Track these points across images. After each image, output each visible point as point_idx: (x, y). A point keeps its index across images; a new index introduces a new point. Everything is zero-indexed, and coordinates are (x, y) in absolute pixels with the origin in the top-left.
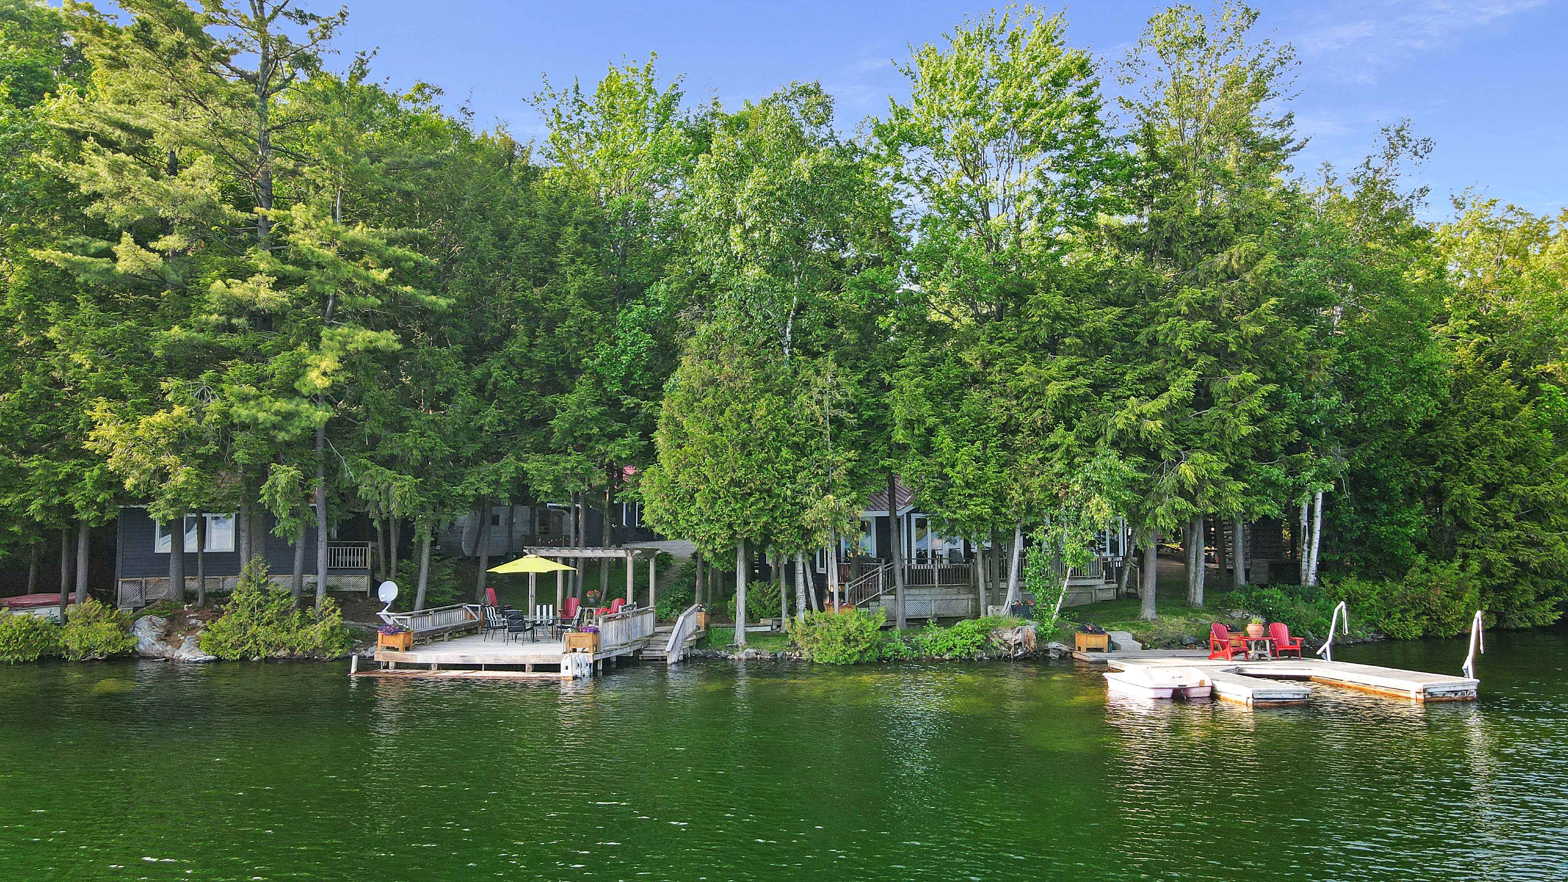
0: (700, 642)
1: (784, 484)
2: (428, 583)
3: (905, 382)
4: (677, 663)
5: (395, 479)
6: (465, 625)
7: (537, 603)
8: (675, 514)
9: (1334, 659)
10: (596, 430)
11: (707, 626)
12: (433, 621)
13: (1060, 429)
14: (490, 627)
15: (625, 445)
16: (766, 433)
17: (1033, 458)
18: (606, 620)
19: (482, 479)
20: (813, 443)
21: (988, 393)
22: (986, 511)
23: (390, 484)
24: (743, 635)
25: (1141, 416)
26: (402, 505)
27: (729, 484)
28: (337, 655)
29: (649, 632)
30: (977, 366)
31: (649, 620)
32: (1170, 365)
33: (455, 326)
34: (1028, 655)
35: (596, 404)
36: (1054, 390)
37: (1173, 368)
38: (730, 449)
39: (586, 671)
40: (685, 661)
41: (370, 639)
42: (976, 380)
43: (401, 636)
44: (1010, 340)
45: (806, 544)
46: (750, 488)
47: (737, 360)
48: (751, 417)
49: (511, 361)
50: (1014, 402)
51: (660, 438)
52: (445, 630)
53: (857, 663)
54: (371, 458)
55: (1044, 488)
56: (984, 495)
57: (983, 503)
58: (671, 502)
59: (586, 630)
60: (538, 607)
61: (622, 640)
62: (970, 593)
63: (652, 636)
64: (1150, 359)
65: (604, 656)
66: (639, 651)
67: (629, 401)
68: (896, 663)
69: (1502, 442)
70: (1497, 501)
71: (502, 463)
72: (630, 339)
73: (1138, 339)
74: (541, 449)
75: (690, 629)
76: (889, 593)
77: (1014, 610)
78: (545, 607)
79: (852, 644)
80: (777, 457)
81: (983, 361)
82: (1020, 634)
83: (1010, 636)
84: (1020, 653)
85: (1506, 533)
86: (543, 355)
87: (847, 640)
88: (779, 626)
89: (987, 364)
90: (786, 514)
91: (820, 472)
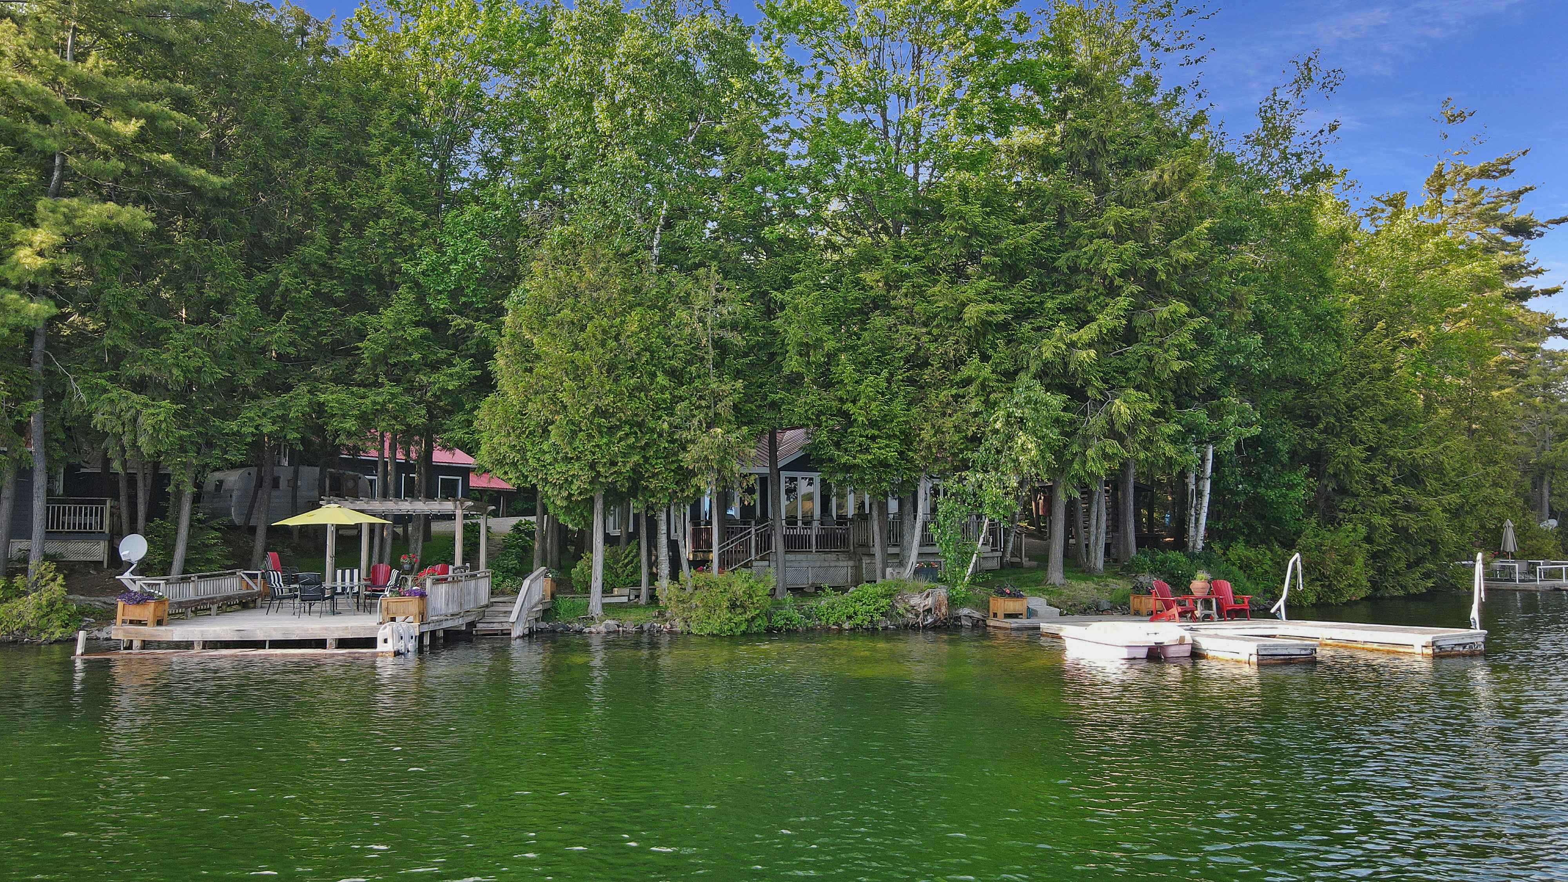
0: (547, 613)
1: (660, 418)
2: (189, 548)
3: (801, 301)
4: (522, 637)
5: (146, 406)
6: (240, 597)
7: (337, 566)
8: (523, 451)
9: (1289, 618)
10: (416, 356)
11: (553, 596)
12: (196, 589)
13: (976, 359)
14: (274, 597)
15: (451, 375)
16: (637, 354)
17: (946, 394)
18: (437, 582)
19: (264, 414)
20: (693, 369)
21: (892, 320)
22: (891, 455)
23: (138, 412)
24: (600, 605)
25: (1072, 345)
26: (154, 439)
27: (593, 414)
28: (57, 635)
29: (484, 602)
30: (880, 289)
31: (484, 586)
32: (1092, 293)
33: (233, 219)
34: (938, 623)
35: (417, 324)
36: (972, 313)
37: (1096, 297)
38: (595, 370)
39: (412, 645)
40: (530, 635)
41: (108, 616)
42: (881, 304)
43: (151, 605)
44: (916, 259)
45: (683, 491)
46: (620, 420)
47: (602, 265)
48: (618, 335)
49: (305, 266)
50: (924, 330)
51: (500, 364)
52: (212, 600)
53: (744, 633)
54: (112, 379)
55: (957, 429)
56: (889, 437)
57: (887, 446)
58: (519, 437)
59: (411, 593)
60: (339, 572)
61: (453, 609)
62: (850, 559)
63: (487, 606)
64: (1070, 289)
65: (432, 627)
66: (472, 625)
67: (459, 322)
68: (789, 633)
69: (1382, 404)
70: (1376, 464)
71: (291, 394)
72: (462, 246)
73: (1057, 264)
74: (341, 379)
75: (536, 598)
76: (762, 559)
77: (917, 572)
78: (348, 572)
79: (739, 610)
80: (651, 384)
81: (886, 284)
82: (930, 599)
83: (918, 601)
84: (930, 621)
85: (1387, 498)
86: (349, 262)
87: (733, 606)
88: (637, 597)
89: (889, 287)
90: (660, 455)
91: (703, 403)
